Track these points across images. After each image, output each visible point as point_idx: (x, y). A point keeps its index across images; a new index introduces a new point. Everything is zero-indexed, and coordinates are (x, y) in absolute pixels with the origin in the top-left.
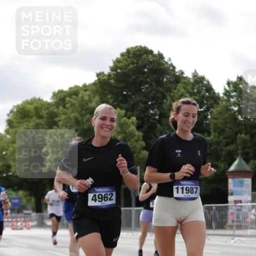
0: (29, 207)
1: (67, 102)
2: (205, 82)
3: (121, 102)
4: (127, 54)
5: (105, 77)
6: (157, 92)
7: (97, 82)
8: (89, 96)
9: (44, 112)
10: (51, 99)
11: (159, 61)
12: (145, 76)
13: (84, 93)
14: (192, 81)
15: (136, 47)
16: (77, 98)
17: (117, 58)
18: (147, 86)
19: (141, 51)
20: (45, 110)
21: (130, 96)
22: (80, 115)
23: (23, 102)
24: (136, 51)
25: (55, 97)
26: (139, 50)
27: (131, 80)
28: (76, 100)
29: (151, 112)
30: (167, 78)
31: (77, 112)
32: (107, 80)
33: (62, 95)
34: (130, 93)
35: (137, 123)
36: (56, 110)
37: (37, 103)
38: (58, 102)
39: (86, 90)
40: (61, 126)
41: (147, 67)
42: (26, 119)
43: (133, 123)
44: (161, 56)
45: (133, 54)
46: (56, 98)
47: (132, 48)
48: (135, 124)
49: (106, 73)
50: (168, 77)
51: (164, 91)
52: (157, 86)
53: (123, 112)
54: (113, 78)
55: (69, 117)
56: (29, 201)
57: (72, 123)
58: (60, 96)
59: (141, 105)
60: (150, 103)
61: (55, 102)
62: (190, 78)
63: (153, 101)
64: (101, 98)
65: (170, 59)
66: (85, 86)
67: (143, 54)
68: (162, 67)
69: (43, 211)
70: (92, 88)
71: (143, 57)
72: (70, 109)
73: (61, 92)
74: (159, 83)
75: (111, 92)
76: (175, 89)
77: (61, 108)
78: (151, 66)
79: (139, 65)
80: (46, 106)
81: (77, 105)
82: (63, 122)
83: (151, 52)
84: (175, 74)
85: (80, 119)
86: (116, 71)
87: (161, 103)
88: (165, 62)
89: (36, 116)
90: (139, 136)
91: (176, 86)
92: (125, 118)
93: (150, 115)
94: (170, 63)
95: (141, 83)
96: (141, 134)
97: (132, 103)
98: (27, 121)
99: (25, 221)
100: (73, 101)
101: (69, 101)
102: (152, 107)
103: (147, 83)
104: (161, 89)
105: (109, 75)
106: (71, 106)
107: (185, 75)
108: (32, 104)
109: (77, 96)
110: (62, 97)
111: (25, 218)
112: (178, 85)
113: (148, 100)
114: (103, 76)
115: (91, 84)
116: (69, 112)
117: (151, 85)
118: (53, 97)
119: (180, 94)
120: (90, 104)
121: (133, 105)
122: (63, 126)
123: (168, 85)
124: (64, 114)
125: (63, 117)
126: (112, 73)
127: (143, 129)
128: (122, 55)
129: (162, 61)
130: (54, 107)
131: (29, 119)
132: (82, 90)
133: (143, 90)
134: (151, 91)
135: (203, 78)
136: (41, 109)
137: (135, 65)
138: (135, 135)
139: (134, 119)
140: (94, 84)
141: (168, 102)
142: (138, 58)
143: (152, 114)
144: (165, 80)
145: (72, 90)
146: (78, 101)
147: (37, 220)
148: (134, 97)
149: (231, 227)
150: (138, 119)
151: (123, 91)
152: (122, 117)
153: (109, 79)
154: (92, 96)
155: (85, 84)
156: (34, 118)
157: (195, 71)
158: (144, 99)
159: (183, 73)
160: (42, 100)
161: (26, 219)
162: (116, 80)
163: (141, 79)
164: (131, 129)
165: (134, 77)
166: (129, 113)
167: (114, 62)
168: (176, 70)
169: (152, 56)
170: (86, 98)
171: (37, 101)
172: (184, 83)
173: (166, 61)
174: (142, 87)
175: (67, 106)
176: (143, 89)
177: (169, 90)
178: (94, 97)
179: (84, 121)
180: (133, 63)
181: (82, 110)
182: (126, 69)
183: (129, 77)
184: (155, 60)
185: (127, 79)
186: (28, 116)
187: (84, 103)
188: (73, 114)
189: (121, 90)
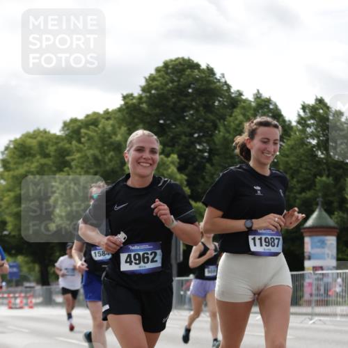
0: (32, 278)
1: (83, 135)
2: (271, 107)
4: (164, 69)
5: (134, 101)
6: (206, 120)
7: (124, 107)
8: (113, 126)
9: (51, 149)
10: (60, 131)
11: (208, 79)
12: (189, 98)
13: (106, 122)
14: (253, 104)
15: (177, 59)
16: (97, 129)
17: (151, 74)
18: (191, 112)
19: (183, 65)
20: (52, 146)
21: (169, 126)
22: (101, 153)
23: (23, 135)
24: (177, 65)
25: (66, 128)
26: (180, 64)
27: (170, 104)
28: (96, 131)
29: (198, 147)
30: (219, 101)
31: (97, 148)
32: (136, 104)
33: (75, 126)
34: (168, 122)
35: (179, 163)
36: (67, 146)
37: (42, 137)
38: (71, 134)
39: (108, 119)
40: (74, 167)
41: (192, 86)
42: (27, 159)
43: (173, 163)
44: (210, 71)
45: (173, 68)
46: (68, 129)
47: (171, 61)
48: (177, 164)
49: (136, 95)
50: (221, 99)
51: (215, 118)
52: (205, 113)
54: (146, 102)
55: (86, 155)
56: (31, 270)
57: (90, 163)
58: (73, 127)
59: (183, 137)
60: (196, 135)
61: (66, 135)
62: (251, 101)
63: (200, 132)
65: (223, 76)
66: (107, 112)
67: (187, 69)
68: (212, 86)
69: (51, 283)
70: (117, 116)
71: (187, 73)
72: (86, 145)
73: (74, 121)
74: (209, 108)
75: (142, 121)
76: (231, 116)
77: (74, 142)
78: (197, 85)
79: (181, 83)
80: (54, 140)
81: (96, 139)
82: (78, 163)
83: (197, 66)
84: (230, 96)
85: (100, 158)
86: (150, 92)
87: (211, 136)
88: (216, 79)
89: (41, 154)
90: (181, 180)
91: (232, 113)
92: (163, 156)
93: (196, 151)
94: (223, 80)
95: (184, 109)
96: (185, 177)
97: (171, 135)
98: (28, 161)
99: (26, 297)
100: (91, 133)
101: (86, 134)
102: (199, 141)
103: (192, 107)
104: (211, 117)
105: (140, 98)
106: (89, 140)
107: (243, 97)
108: (35, 138)
109: (97, 126)
110: (76, 128)
111: (26, 292)
112: (235, 110)
113: (193, 131)
114: (132, 99)
115: (116, 110)
116: (85, 148)
117: (197, 110)
118: (63, 128)
119: (237, 122)
120: (114, 137)
121: (173, 138)
122: (77, 167)
123: (221, 111)
124: (79, 151)
125: (78, 155)
126: (144, 95)
127: (187, 171)
128: (158, 70)
129: (211, 79)
130: (65, 141)
131: (30, 158)
132: (103, 118)
133: (187, 118)
134: (197, 119)
135: (268, 101)
136: (47, 144)
137: (176, 84)
138: (176, 179)
139: (174, 157)
140: (120, 110)
141: (221, 133)
142: (179, 74)
143: (199, 150)
144: (217, 103)
145: (89, 118)
146: (97, 134)
147: (42, 296)
148: (174, 127)
149: (309, 303)
150: (180, 156)
151: (159, 120)
153: (140, 103)
154: (117, 126)
155: (108, 109)
156: (38, 157)
157: (258, 91)
158: (188, 130)
159: (241, 94)
160: (49, 132)
161: (28, 295)
162: (150, 105)
163: (184, 102)
164: (170, 170)
165: (173, 100)
166: (168, 149)
167: (146, 80)
168: (232, 91)
169: (199, 72)
170: (109, 129)
171: (41, 134)
172: (244, 108)
173: (218, 78)
174: (185, 114)
175: (83, 140)
176: (187, 116)
177: (223, 118)
178: (120, 128)
179: (107, 160)
180: (172, 81)
181: (104, 145)
182: (162, 89)
183: (167, 99)
184: (202, 77)
185: (164, 102)
186: (30, 155)
187: (106, 135)
188: (92, 152)
189: (156, 118)
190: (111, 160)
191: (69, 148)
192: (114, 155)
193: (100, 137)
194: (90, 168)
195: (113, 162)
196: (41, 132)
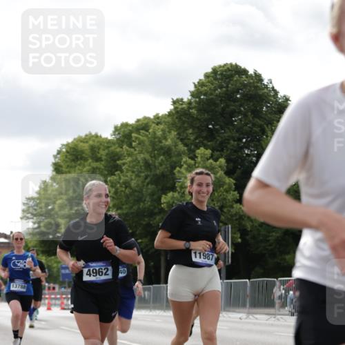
1: (134, 139)
3: (206, 138)
4: (212, 75)
5: (184, 106)
6: (254, 125)
7: (174, 112)
8: (163, 130)
9: (103, 153)
10: (111, 135)
11: (256, 84)
12: (237, 104)
13: (157, 127)
15: (225, 65)
16: (147, 133)
17: (200, 80)
18: (240, 117)
19: (231, 71)
20: (104, 150)
22: (151, 157)
23: (75, 139)
24: (226, 71)
25: (117, 133)
26: (229, 69)
27: (219, 109)
28: (147, 136)
29: (246, 152)
30: (267, 107)
31: (148, 152)
32: (186, 109)
33: (126, 130)
34: (217, 127)
35: (227, 167)
36: (118, 150)
37: (94, 141)
38: (122, 139)
39: (158, 124)
40: (125, 170)
41: (241, 92)
42: (79, 162)
43: (221, 167)
44: (258, 77)
45: (221, 74)
46: (119, 134)
47: (220, 66)
48: (225, 168)
49: (185, 100)
50: (269, 105)
51: (263, 123)
52: (253, 118)
53: (209, 152)
54: (195, 108)
55: (137, 159)
57: (141, 167)
58: (124, 131)
59: (232, 142)
60: (244, 140)
61: (118, 139)
63: (248, 137)
64: (179, 134)
65: (270, 81)
66: (157, 117)
67: (235, 75)
68: (261, 92)
70: (166, 120)
71: (235, 79)
72: (137, 149)
73: (125, 125)
74: (256, 113)
75: (192, 126)
77: (125, 147)
78: (245, 91)
79: (229, 89)
80: (106, 145)
81: (147, 143)
82: (129, 166)
83: (245, 72)
84: (277, 101)
85: (151, 162)
86: (199, 97)
87: (259, 140)
88: (264, 85)
89: (92, 158)
90: (229, 184)
92: (211, 161)
93: (245, 155)
94: (270, 86)
95: (232, 114)
96: (233, 181)
97: (220, 140)
98: (79, 165)
100: (142, 138)
101: (136, 138)
102: (247, 146)
103: (240, 112)
104: (259, 122)
105: (190, 103)
106: (139, 144)
108: (87, 142)
109: (147, 131)
110: (127, 132)
113: (242, 136)
114: (182, 104)
115: (166, 115)
116: (136, 152)
117: (245, 115)
118: (114, 132)
120: (164, 141)
121: (221, 143)
122: (128, 170)
123: (269, 116)
124: (129, 155)
125: (130, 159)
126: (193, 100)
127: (235, 176)
128: (207, 76)
129: (259, 85)
130: (117, 146)
131: (82, 162)
132: (154, 123)
133: (236, 123)
136: (99, 148)
137: (224, 89)
138: (224, 183)
139: (222, 161)
140: (170, 114)
141: (269, 138)
142: (227, 80)
143: (247, 154)
144: (264, 109)
145: (140, 123)
146: (149, 138)
148: (222, 131)
150: (228, 161)
151: (208, 124)
152: (208, 159)
153: (189, 108)
154: (167, 130)
155: (157, 114)
156: (90, 161)
158: (237, 135)
159: (287, 99)
162: (199, 110)
163: (233, 107)
164: (219, 175)
165: (222, 105)
166: (217, 154)
167: (195, 86)
168: (279, 96)
169: (247, 77)
170: (159, 133)
171: (94, 138)
173: (266, 84)
174: (234, 119)
175: (134, 144)
176: (236, 121)
177: (271, 123)
178: (170, 132)
179: (157, 164)
180: (221, 87)
181: (154, 149)
182: (211, 94)
183: (215, 105)
184: (250, 83)
185: (213, 107)
186: (82, 158)
187: (157, 140)
188: (142, 156)
189: (205, 123)
190: (161, 165)
191: (120, 151)
192: (164, 159)
193: (151, 141)
194: (141, 172)
195: (164, 166)
196: (93, 136)
